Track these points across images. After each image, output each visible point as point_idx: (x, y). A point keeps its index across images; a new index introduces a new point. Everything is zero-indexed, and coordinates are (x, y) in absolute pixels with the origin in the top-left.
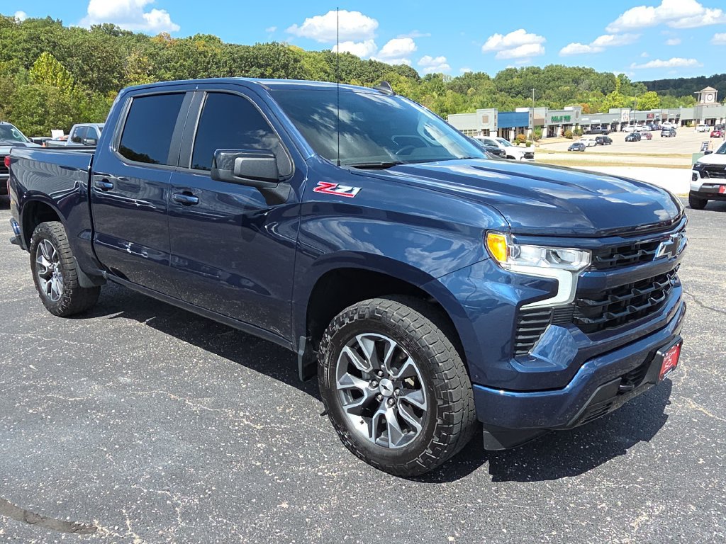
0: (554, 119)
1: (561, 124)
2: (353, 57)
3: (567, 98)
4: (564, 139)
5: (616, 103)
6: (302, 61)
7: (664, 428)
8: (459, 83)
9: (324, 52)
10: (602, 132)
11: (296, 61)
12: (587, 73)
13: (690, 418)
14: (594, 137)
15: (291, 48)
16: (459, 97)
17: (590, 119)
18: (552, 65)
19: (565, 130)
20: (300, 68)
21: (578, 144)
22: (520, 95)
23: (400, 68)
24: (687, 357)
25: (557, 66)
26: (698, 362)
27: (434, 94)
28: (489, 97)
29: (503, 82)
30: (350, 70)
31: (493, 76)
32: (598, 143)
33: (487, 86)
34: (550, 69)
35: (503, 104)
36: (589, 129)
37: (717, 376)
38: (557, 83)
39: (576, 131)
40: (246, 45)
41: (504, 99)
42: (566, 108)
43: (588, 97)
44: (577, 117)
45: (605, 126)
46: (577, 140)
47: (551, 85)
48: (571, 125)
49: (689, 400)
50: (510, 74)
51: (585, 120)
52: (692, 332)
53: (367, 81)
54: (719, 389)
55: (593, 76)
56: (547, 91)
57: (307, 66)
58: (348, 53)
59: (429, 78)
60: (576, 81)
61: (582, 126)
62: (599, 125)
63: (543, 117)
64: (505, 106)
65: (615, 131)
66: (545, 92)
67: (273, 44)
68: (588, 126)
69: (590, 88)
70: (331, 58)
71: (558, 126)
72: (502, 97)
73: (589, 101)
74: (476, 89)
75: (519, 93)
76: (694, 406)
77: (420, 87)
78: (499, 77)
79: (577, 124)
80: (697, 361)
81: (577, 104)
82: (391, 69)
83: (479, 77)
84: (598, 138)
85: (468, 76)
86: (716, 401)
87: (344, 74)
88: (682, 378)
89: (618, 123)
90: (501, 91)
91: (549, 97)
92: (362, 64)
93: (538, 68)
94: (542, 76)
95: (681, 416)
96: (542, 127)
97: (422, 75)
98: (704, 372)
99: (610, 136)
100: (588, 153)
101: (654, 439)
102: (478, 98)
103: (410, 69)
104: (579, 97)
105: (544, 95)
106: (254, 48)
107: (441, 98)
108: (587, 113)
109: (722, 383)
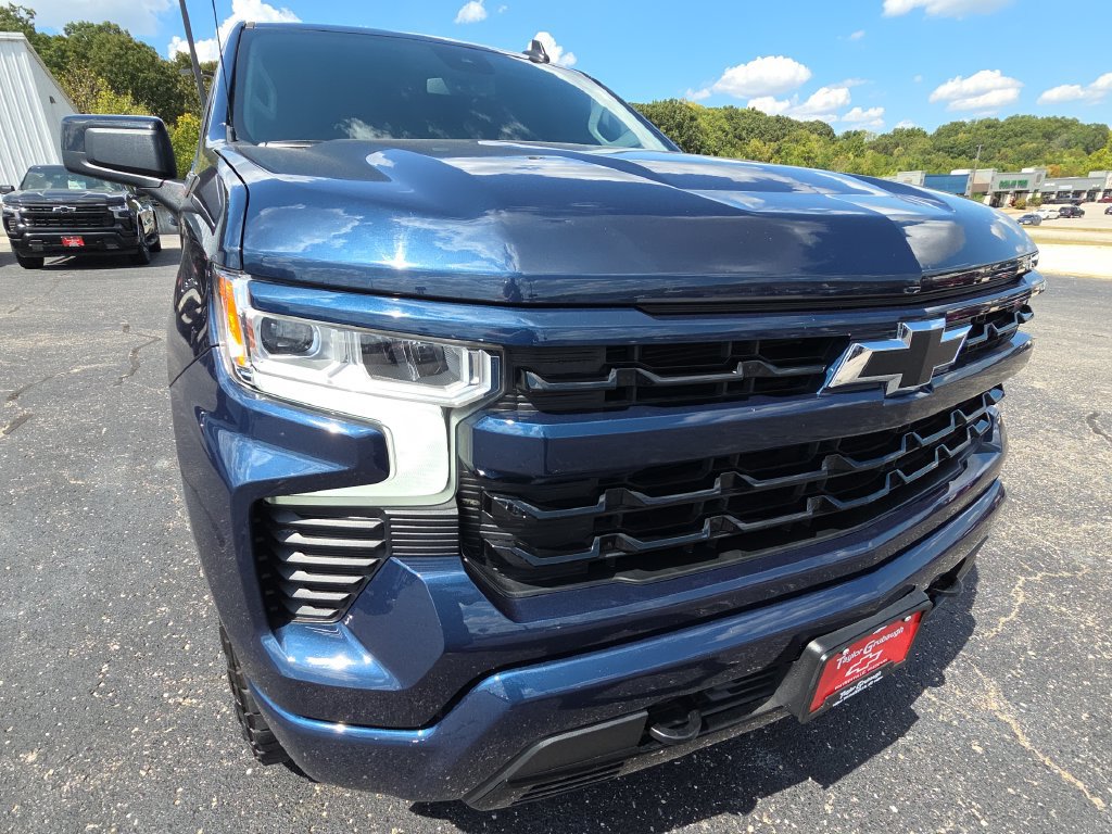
0: (1002, 184)
1: (1012, 191)
2: (758, 113)
3: (1029, 158)
4: (1013, 210)
5: (1102, 164)
6: (699, 120)
7: (887, 754)
8: (885, 141)
9: (726, 109)
10: (1072, 202)
11: (693, 119)
12: (1066, 125)
13: (969, 739)
14: (1058, 207)
15: (690, 105)
16: (882, 159)
17: (1057, 185)
18: (1017, 116)
19: (1017, 199)
20: (697, 127)
21: (1030, 216)
22: (964, 156)
23: (812, 124)
24: (1041, 570)
25: (1023, 117)
26: (1058, 585)
27: (850, 155)
28: (921, 158)
29: (944, 140)
30: (753, 129)
31: (931, 132)
32: (1062, 215)
33: (920, 144)
34: (1013, 121)
35: (939, 166)
36: (1054, 197)
37: (1089, 631)
38: (1019, 139)
39: (1033, 200)
40: (641, 103)
41: (941, 160)
42: (1024, 170)
43: (1061, 156)
44: (1038, 181)
45: (1077, 193)
46: (1033, 211)
47: (1010, 142)
48: (1027, 192)
49: (992, 685)
50: (955, 128)
51: (1050, 185)
52: (1076, 514)
53: (770, 140)
54: (1080, 665)
55: (1075, 129)
56: (1003, 150)
57: (704, 125)
58: (753, 109)
59: (848, 136)
60: (1048, 136)
61: (1044, 194)
62: (1069, 192)
63: (988, 181)
64: (940, 169)
65: (1093, 200)
66: (999, 150)
67: (671, 101)
68: (1053, 193)
69: (1067, 145)
70: (732, 115)
71: (1007, 193)
72: (937, 158)
73: (1062, 162)
74: (906, 149)
75: (964, 152)
76: (994, 706)
77: (833, 147)
78: (939, 133)
79: (1036, 191)
80: (1058, 583)
81: (1043, 166)
82: (800, 125)
83: (912, 133)
84: (1063, 208)
85: (898, 132)
86: (1057, 703)
87: (744, 134)
88: (1003, 620)
89: (1099, 190)
90: (939, 151)
91: (1005, 157)
92: (768, 120)
93: (997, 120)
94: (1000, 130)
95: (948, 725)
96: (985, 194)
97: (839, 133)
98: (1061, 614)
99: (1082, 207)
100: (1044, 228)
101: (846, 783)
102: (906, 160)
103: (825, 126)
104: (1048, 157)
105: (997, 155)
106: (648, 106)
107: (858, 160)
108: (1056, 176)
109: (1094, 652)
